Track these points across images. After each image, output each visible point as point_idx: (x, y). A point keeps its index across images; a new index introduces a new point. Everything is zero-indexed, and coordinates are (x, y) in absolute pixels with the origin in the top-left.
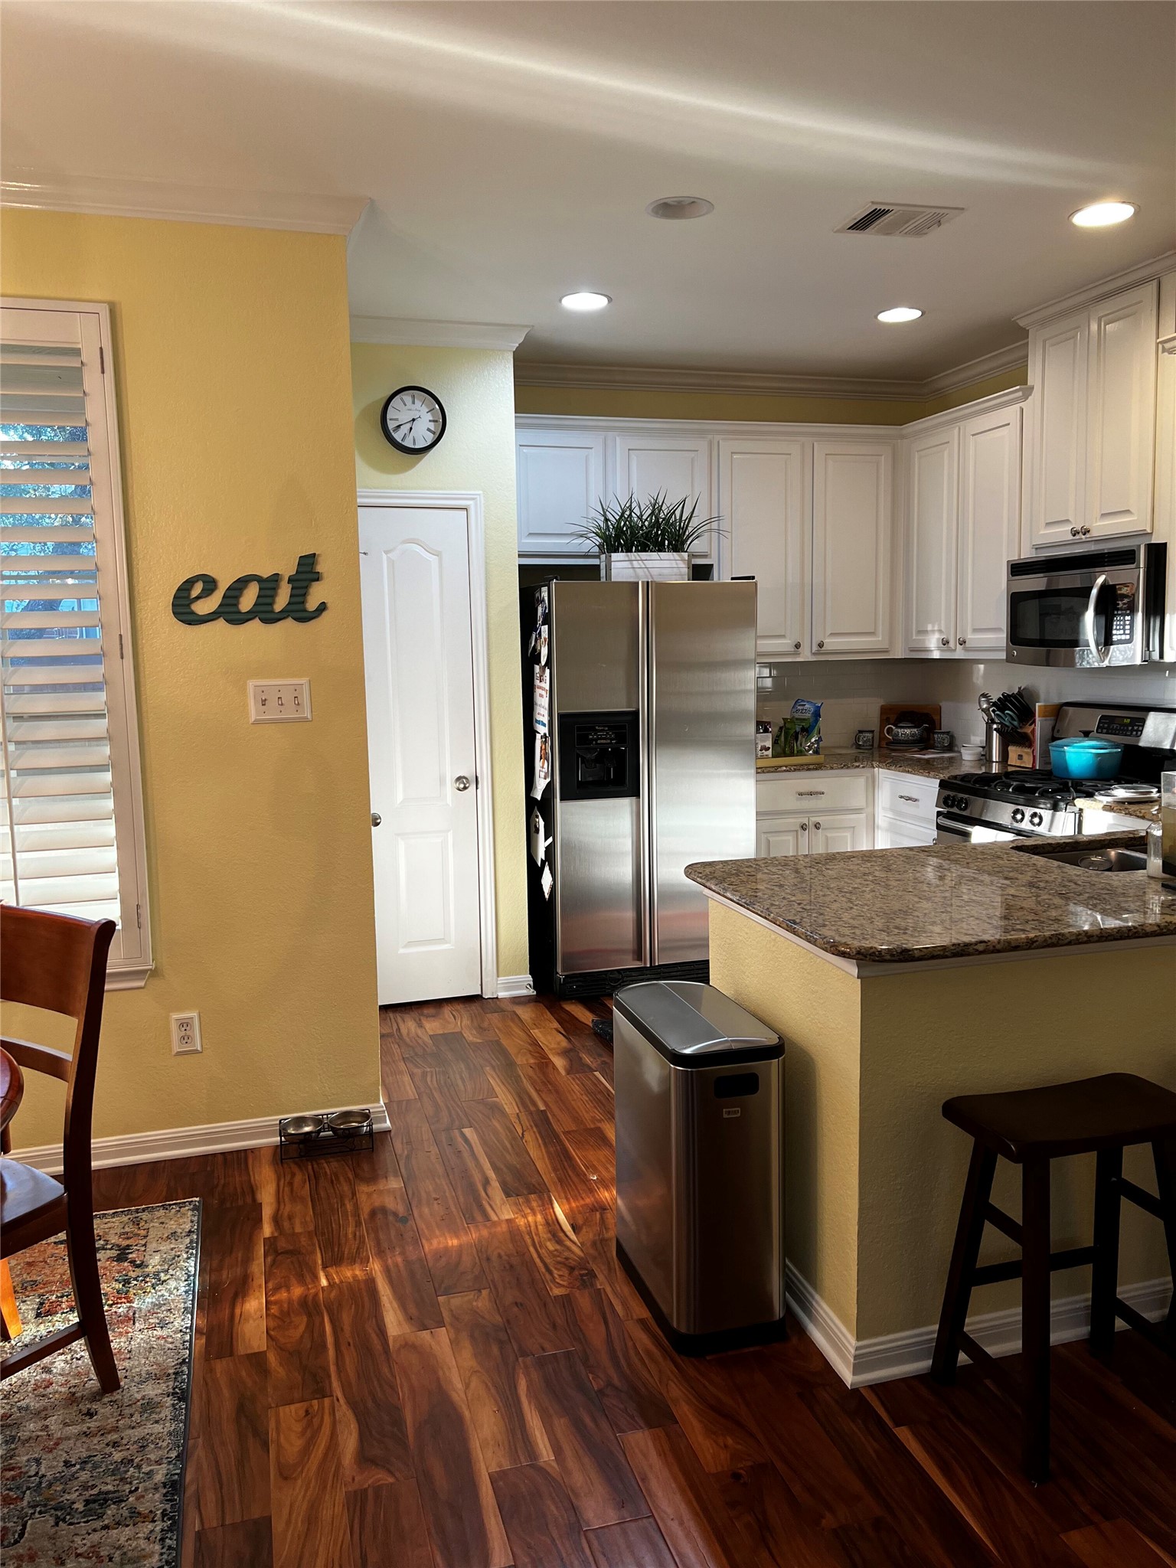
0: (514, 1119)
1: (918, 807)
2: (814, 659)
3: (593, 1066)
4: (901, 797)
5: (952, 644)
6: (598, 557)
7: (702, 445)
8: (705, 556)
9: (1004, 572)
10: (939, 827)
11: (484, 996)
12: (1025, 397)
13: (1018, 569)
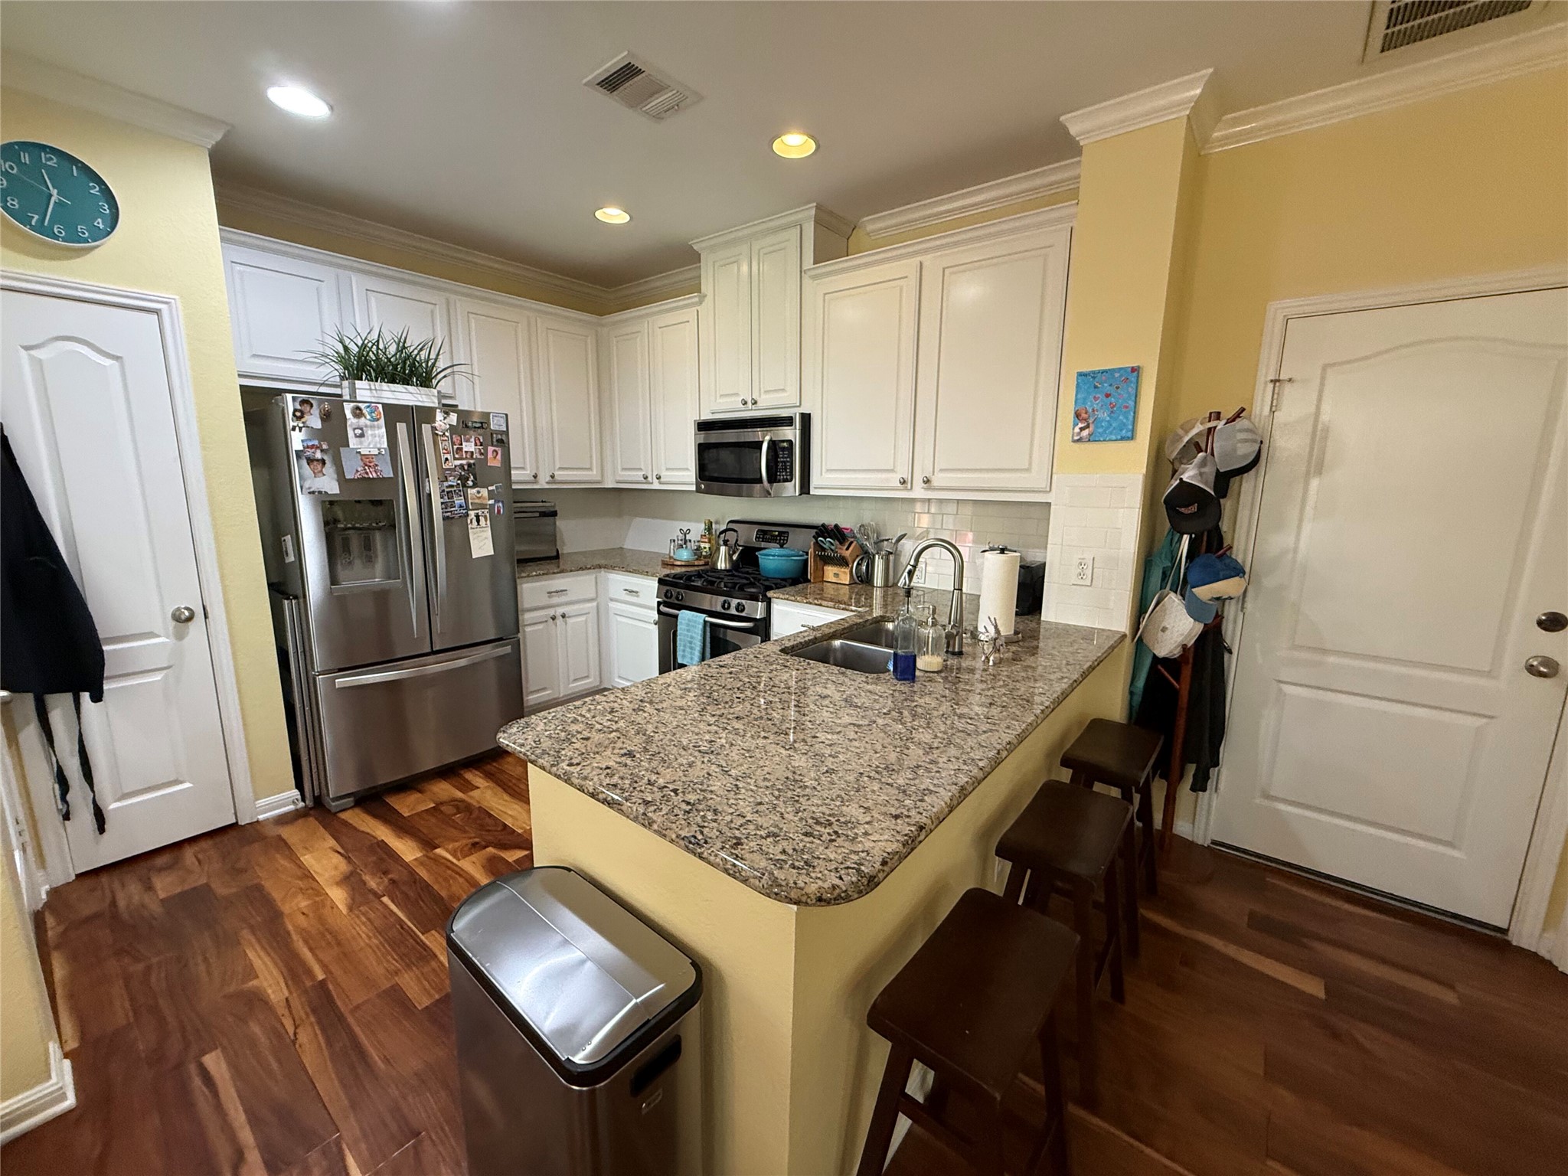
0: (281, 1010)
1: (638, 596)
2: (547, 486)
3: (379, 890)
4: (626, 590)
5: (650, 479)
6: (340, 386)
7: (438, 298)
8: (450, 397)
9: (691, 429)
10: (659, 612)
11: (242, 823)
12: (700, 303)
13: (703, 426)
